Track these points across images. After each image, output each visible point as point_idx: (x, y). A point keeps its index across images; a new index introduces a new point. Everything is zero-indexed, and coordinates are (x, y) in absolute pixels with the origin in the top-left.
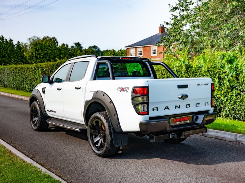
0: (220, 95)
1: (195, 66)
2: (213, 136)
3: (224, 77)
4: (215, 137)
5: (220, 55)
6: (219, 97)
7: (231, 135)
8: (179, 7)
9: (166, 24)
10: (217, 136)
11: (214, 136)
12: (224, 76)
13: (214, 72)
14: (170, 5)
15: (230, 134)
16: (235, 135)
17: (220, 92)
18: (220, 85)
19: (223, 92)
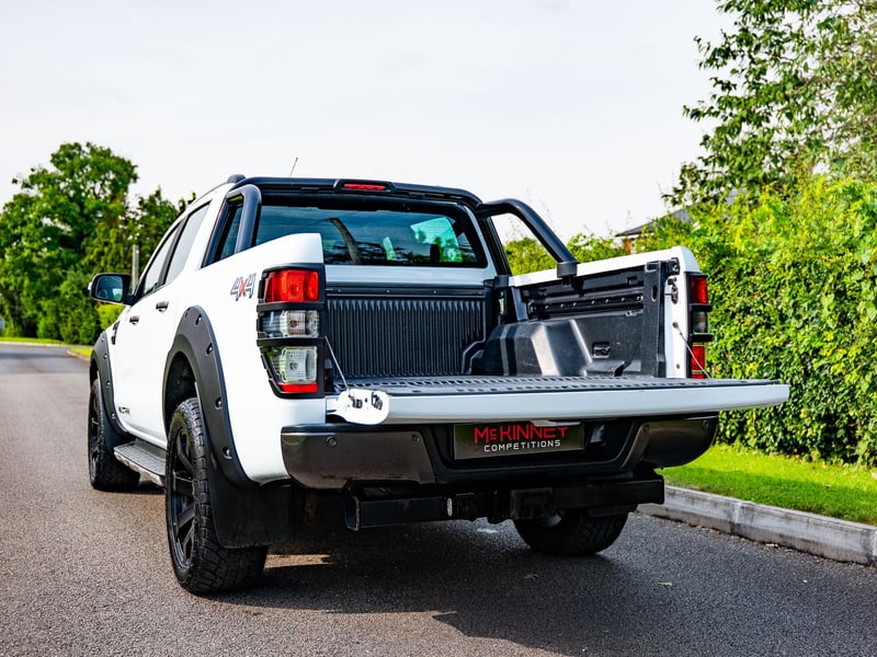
0: (843, 365)
1: (743, 249)
2: (772, 534)
3: (858, 285)
4: (779, 540)
5: (836, 191)
6: (840, 374)
7: (847, 532)
8: (734, 47)
9: (692, 117)
10: (790, 534)
11: (776, 534)
12: (859, 281)
13: (816, 267)
14: (699, 41)
15: (841, 529)
16: (862, 534)
17: (842, 352)
18: (844, 320)
19: (854, 351)
